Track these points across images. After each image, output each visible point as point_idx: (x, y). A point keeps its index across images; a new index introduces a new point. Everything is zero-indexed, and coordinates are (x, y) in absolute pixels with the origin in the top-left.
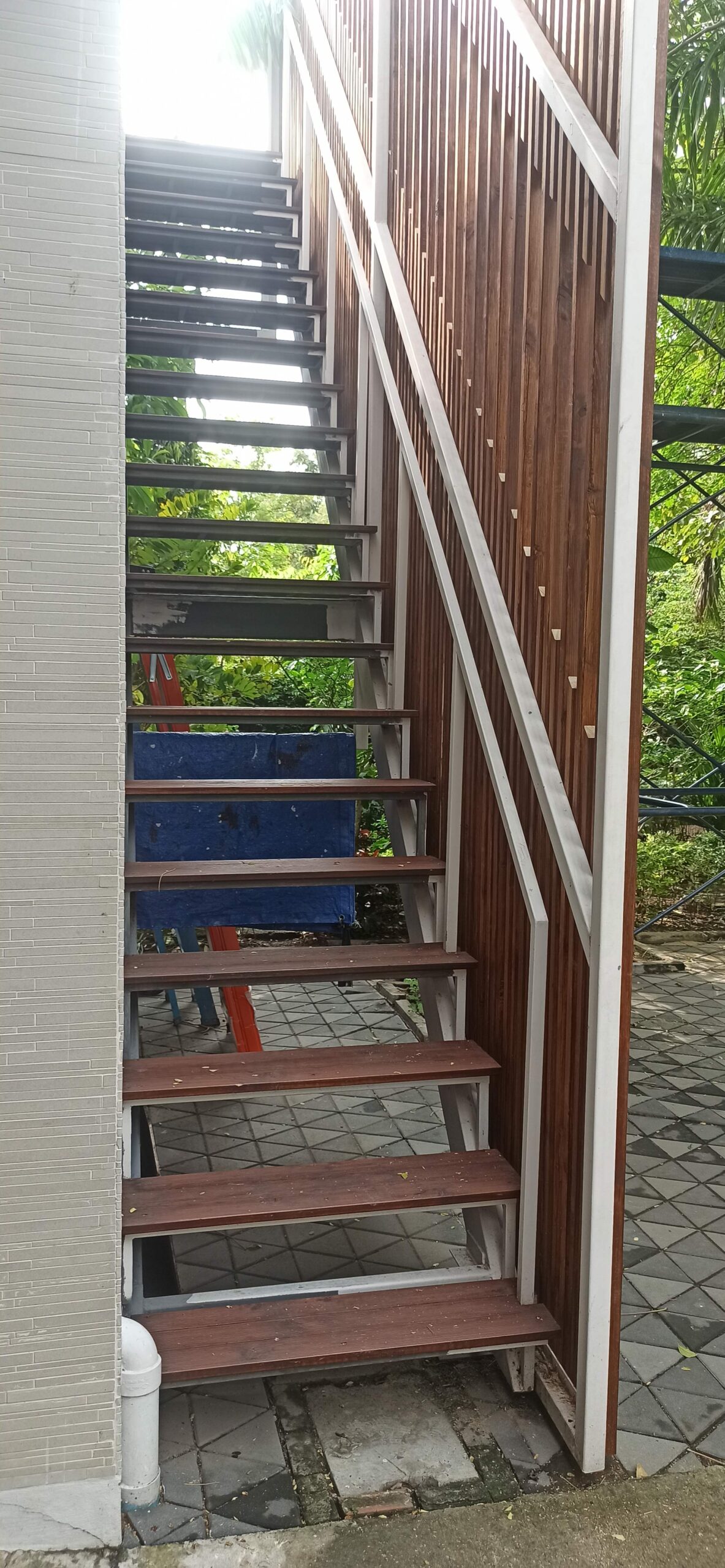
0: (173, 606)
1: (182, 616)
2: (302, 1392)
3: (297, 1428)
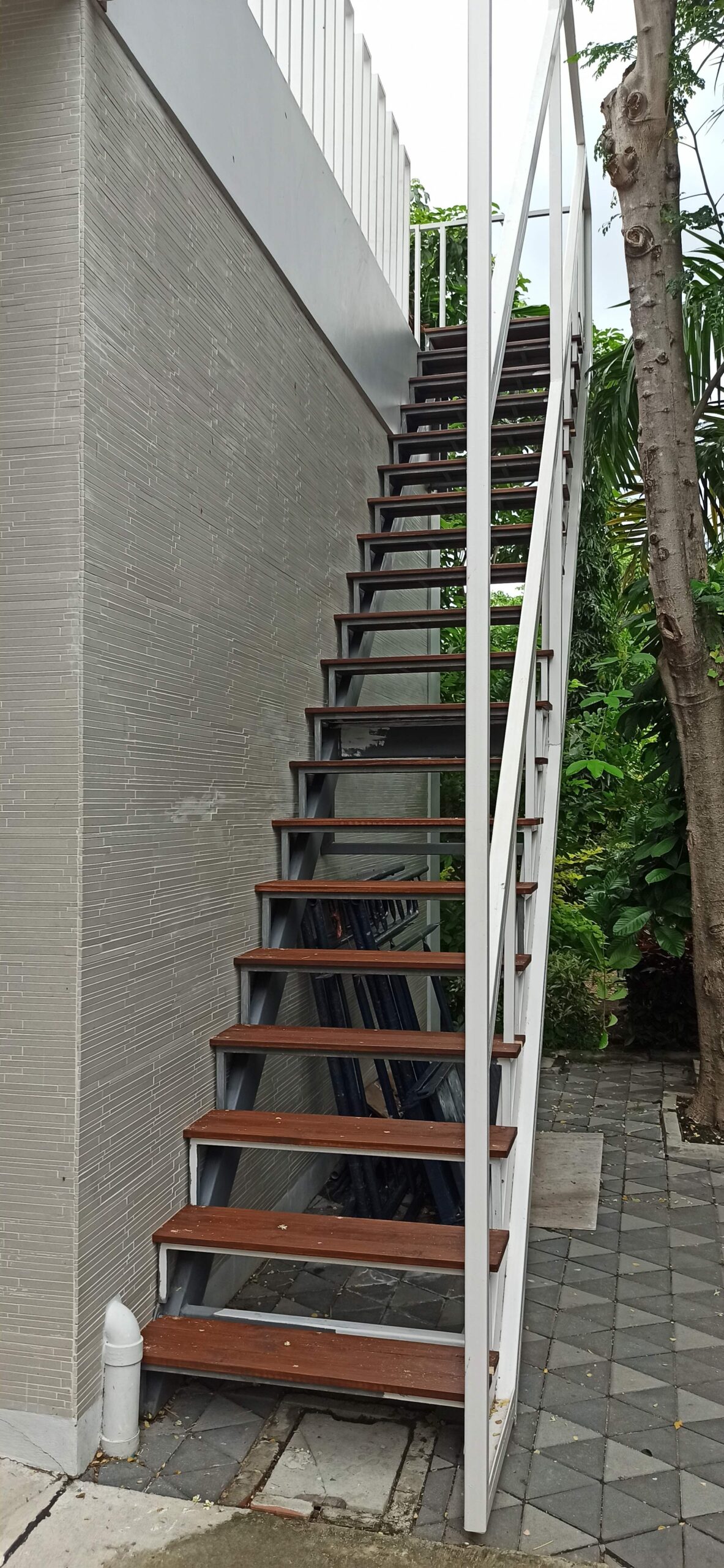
0: (374, 732)
1: (382, 740)
2: (302, 1415)
3: (274, 1438)
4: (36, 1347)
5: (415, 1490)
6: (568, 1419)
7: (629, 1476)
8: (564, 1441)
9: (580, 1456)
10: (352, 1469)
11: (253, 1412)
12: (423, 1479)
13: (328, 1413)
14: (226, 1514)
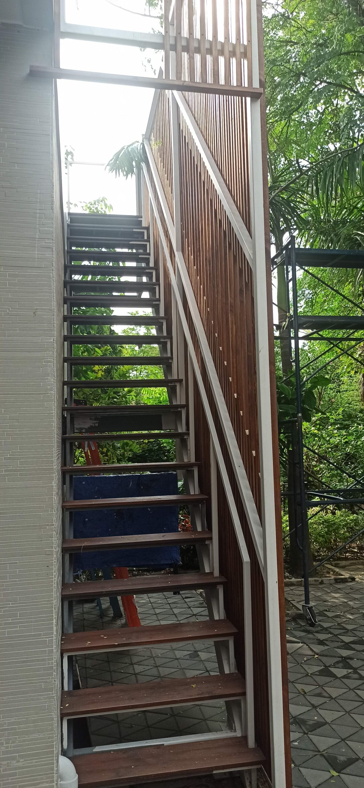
0: (92, 419)
1: (97, 423)
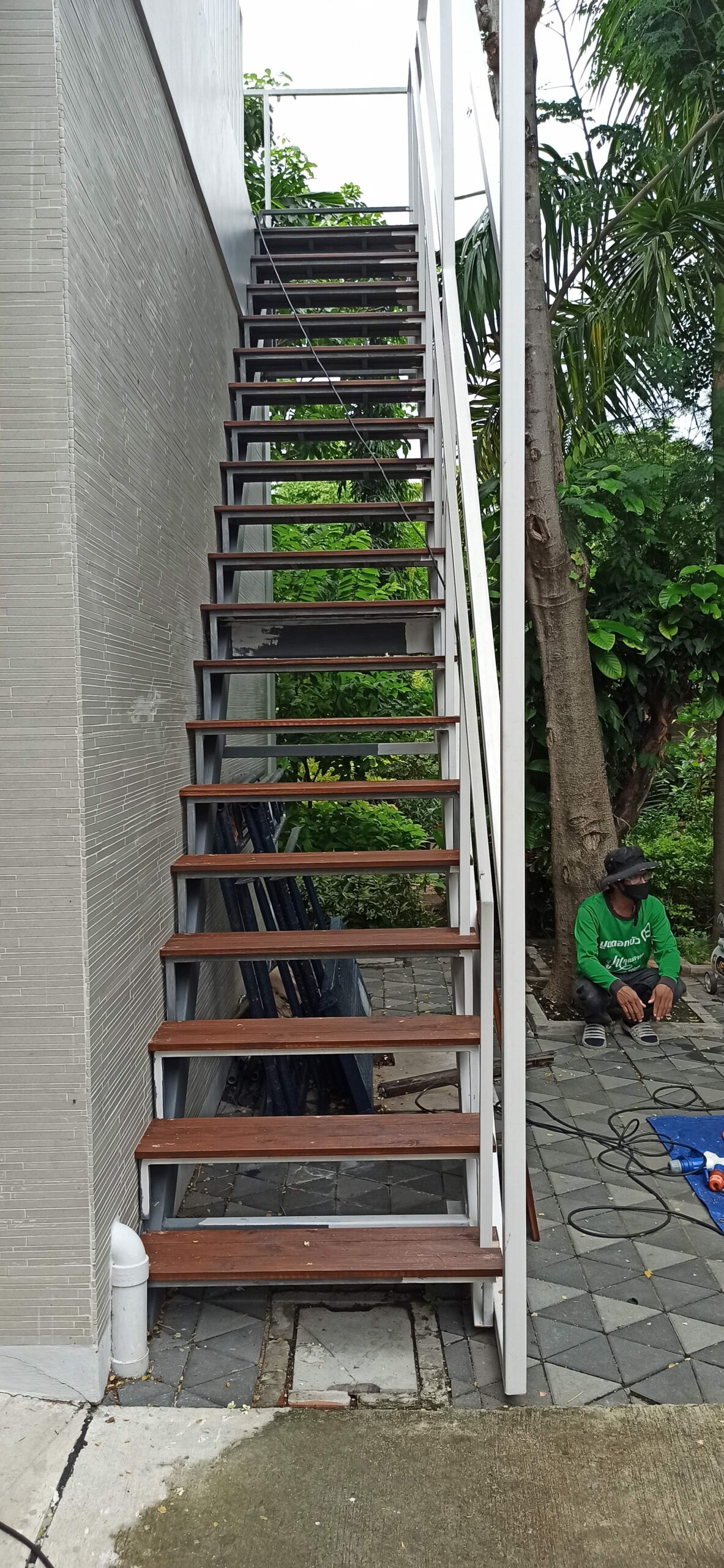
0: (266, 631)
1: (275, 639)
2: (297, 1312)
3: (281, 1336)
4: (47, 1278)
5: (437, 1365)
6: (549, 1281)
7: (625, 1324)
8: (555, 1302)
9: (575, 1313)
10: (370, 1355)
11: (249, 1315)
12: (441, 1354)
13: (321, 1305)
14: (266, 1416)
